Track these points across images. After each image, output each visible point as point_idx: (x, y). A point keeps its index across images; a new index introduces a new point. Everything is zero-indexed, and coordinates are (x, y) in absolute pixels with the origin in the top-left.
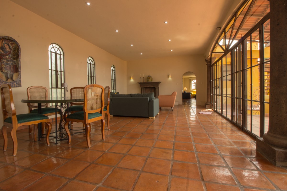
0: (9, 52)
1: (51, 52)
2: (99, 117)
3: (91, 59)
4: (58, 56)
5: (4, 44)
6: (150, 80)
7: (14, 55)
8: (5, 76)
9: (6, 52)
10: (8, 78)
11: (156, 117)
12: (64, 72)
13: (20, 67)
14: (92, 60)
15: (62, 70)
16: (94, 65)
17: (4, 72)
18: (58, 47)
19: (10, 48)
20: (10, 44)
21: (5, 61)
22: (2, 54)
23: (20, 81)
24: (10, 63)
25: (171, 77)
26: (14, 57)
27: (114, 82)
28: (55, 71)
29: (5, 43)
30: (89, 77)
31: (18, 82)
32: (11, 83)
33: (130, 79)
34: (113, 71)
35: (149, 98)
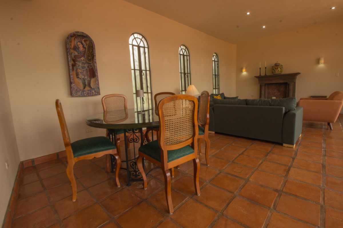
0: (84, 52)
1: (133, 45)
2: (189, 155)
3: (184, 48)
4: (142, 50)
5: (77, 43)
6: (278, 71)
7: (89, 56)
8: (82, 83)
9: (80, 52)
10: (86, 86)
11: (296, 144)
12: (150, 71)
13: (97, 71)
14: (185, 50)
15: (148, 69)
16: (188, 57)
17: (80, 79)
18: (141, 37)
19: (84, 46)
20: (83, 42)
21: (80, 64)
22: (76, 55)
23: (99, 88)
24: (86, 67)
25: (324, 63)
26: (89, 58)
27: (216, 78)
28: (138, 71)
29: (77, 41)
30: (182, 74)
31: (96, 89)
32: (88, 91)
33: (242, 72)
34: (216, 62)
35: (284, 108)
